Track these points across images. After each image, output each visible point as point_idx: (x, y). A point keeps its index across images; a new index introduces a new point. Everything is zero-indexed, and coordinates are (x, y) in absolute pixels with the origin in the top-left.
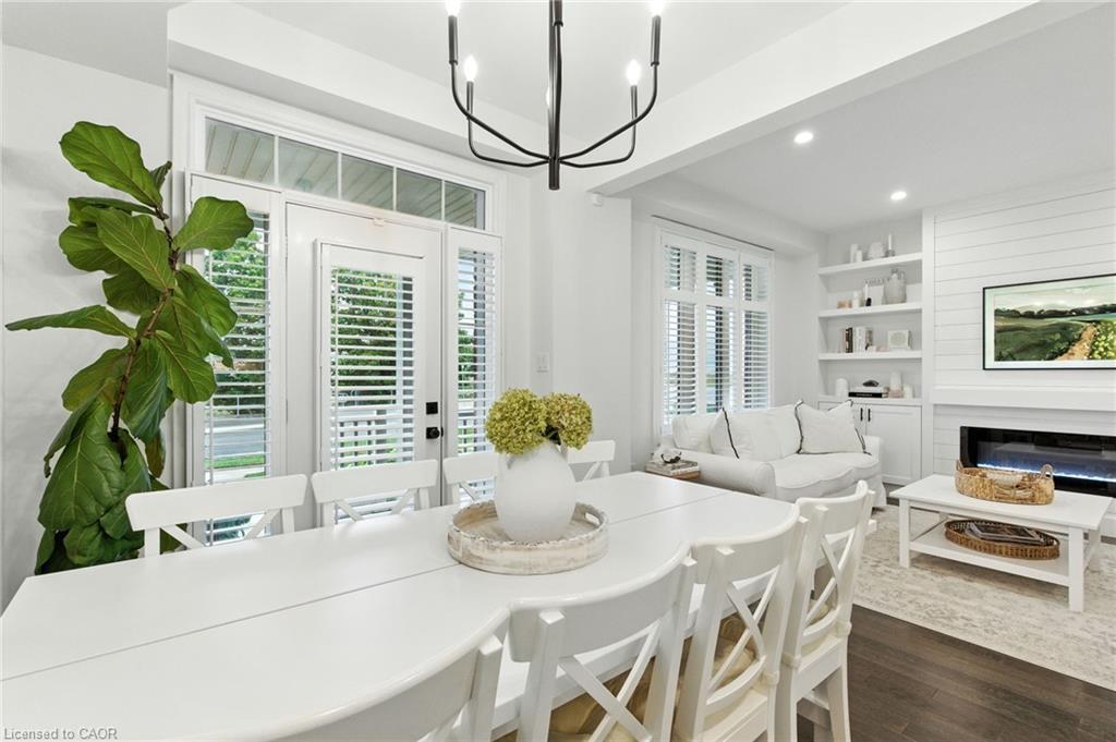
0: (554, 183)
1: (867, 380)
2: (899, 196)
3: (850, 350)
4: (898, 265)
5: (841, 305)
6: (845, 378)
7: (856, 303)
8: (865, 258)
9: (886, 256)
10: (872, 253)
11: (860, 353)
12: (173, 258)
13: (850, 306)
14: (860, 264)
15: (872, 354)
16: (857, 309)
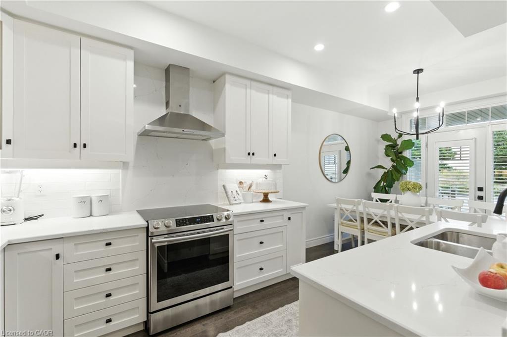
12: (398, 154)
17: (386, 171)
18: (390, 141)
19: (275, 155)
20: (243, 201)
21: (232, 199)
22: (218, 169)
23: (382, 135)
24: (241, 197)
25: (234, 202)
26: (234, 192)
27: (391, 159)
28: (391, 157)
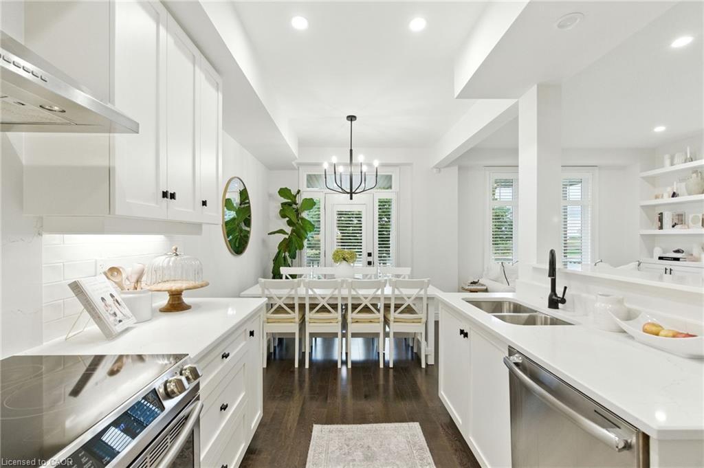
0: (351, 199)
1: (676, 249)
2: (660, 129)
3: (661, 228)
4: (695, 167)
5: (657, 197)
6: (661, 247)
7: (666, 195)
8: (672, 164)
9: (685, 162)
10: (676, 161)
11: (668, 229)
12: (298, 215)
13: (662, 197)
14: (668, 168)
15: (678, 230)
16: (668, 199)
17: (287, 237)
18: (288, 198)
19: (204, 203)
20: (134, 320)
21: (112, 318)
22: (40, 234)
23: (281, 189)
24: (127, 311)
25: (119, 328)
26: (109, 300)
27: (288, 221)
28: (287, 219)
